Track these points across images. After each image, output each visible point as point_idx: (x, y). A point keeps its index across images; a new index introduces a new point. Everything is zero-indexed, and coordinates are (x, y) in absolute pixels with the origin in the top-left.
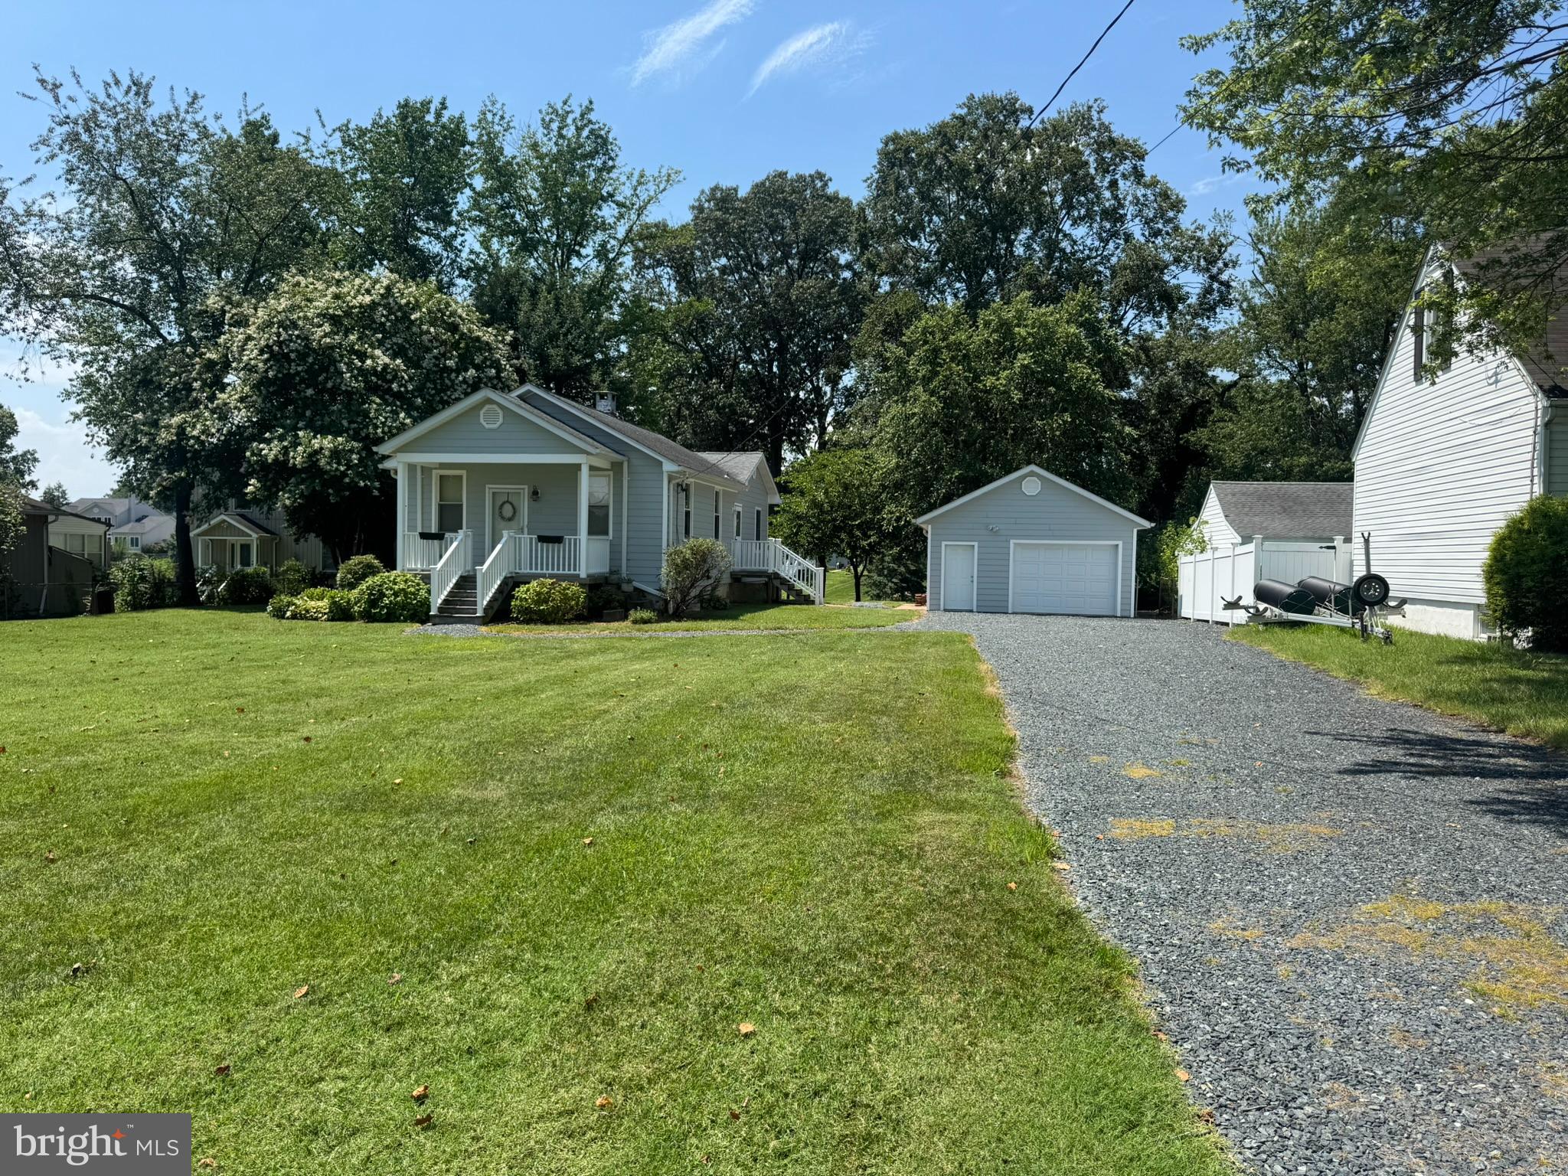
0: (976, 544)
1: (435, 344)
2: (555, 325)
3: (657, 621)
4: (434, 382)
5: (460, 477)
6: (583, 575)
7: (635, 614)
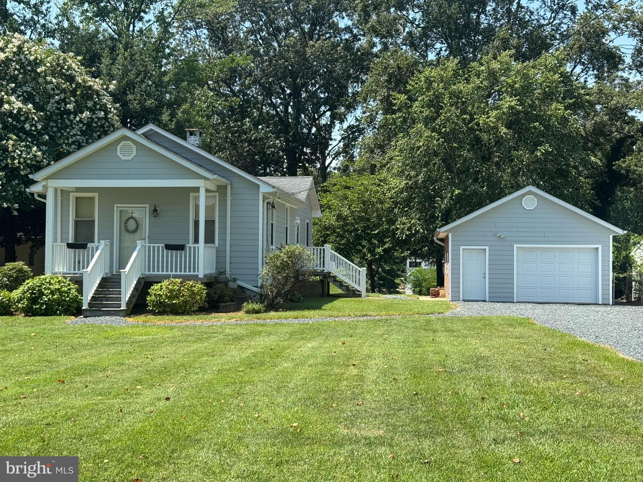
0: (487, 248)
1: (57, 92)
2: (132, 76)
3: (265, 311)
4: (56, 122)
5: (92, 199)
6: (201, 276)
7: (247, 306)
